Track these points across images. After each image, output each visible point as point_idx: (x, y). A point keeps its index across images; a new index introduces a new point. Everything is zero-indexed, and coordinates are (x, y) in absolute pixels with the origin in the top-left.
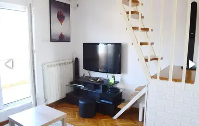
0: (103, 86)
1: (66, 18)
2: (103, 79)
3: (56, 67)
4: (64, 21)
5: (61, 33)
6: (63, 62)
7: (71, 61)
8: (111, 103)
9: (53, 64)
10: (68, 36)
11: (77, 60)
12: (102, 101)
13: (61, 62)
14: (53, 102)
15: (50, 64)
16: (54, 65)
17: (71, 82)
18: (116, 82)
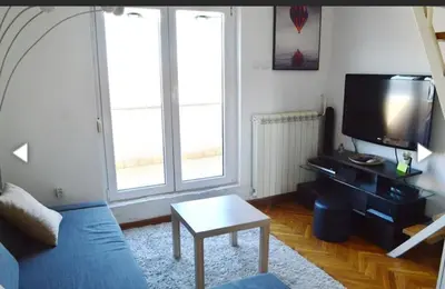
0: (379, 177)
1: (312, 17)
2: (382, 161)
3: (280, 125)
4: (306, 24)
5: (299, 52)
6: (298, 115)
7: (316, 114)
8: (390, 219)
9: (272, 117)
10: (314, 57)
11: (330, 112)
12: (371, 211)
13: (292, 115)
14: (266, 195)
15: (266, 117)
16: (277, 121)
17: (311, 161)
18: (413, 173)
